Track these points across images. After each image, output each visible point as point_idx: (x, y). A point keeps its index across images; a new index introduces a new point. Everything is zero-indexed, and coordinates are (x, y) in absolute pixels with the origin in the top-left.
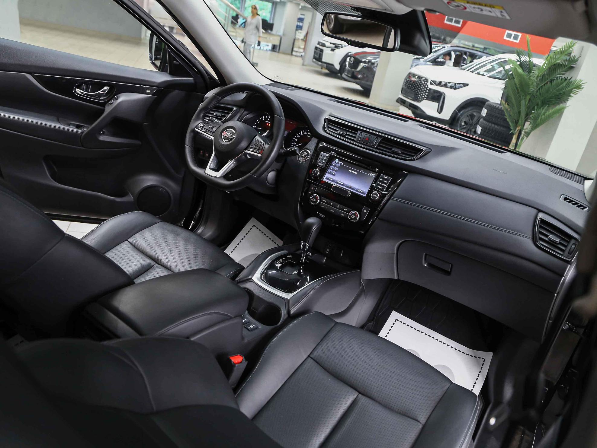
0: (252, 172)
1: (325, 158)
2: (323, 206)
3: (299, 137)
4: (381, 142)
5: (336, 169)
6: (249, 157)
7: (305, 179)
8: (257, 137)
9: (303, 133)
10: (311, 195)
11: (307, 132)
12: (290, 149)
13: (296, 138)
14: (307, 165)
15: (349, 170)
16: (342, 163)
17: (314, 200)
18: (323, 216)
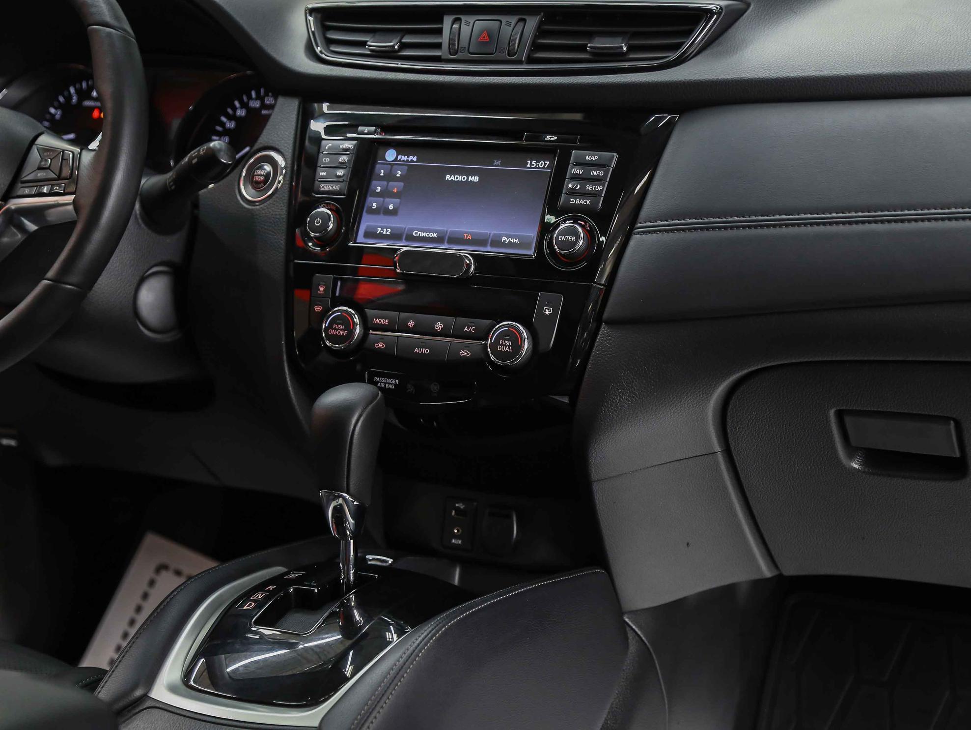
0: (51, 274)
1: (344, 158)
2: (380, 345)
3: (230, 125)
4: (541, 32)
5: (396, 187)
6: (32, 227)
7: (288, 261)
8: (46, 140)
9: (244, 105)
10: (324, 315)
11: (259, 97)
12: (191, 159)
14: (280, 210)
15: (448, 177)
16: (415, 159)
17: (338, 329)
18: (389, 384)
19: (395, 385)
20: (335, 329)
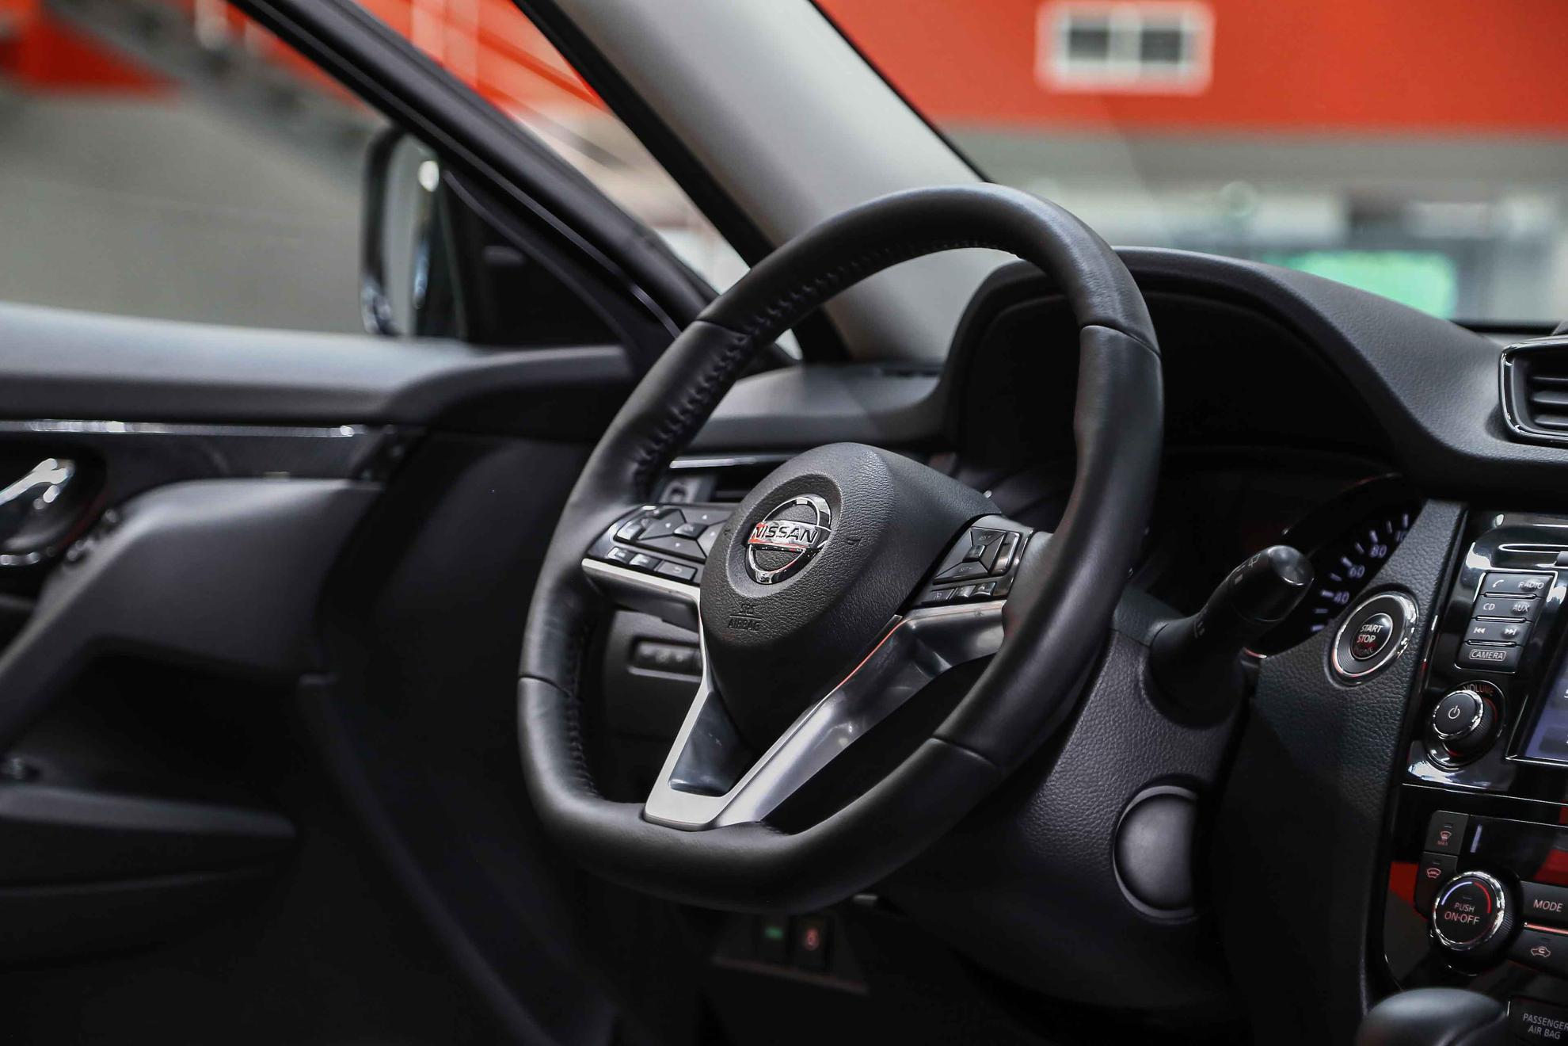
0: (944, 728)
1: (1522, 605)
2: (1541, 950)
3: (1357, 572)
6: (944, 665)
8: (991, 520)
10: (1442, 884)
12: (1234, 576)
13: (1335, 588)
17: (1463, 912)
18: (1551, 1029)
19: (1563, 1033)
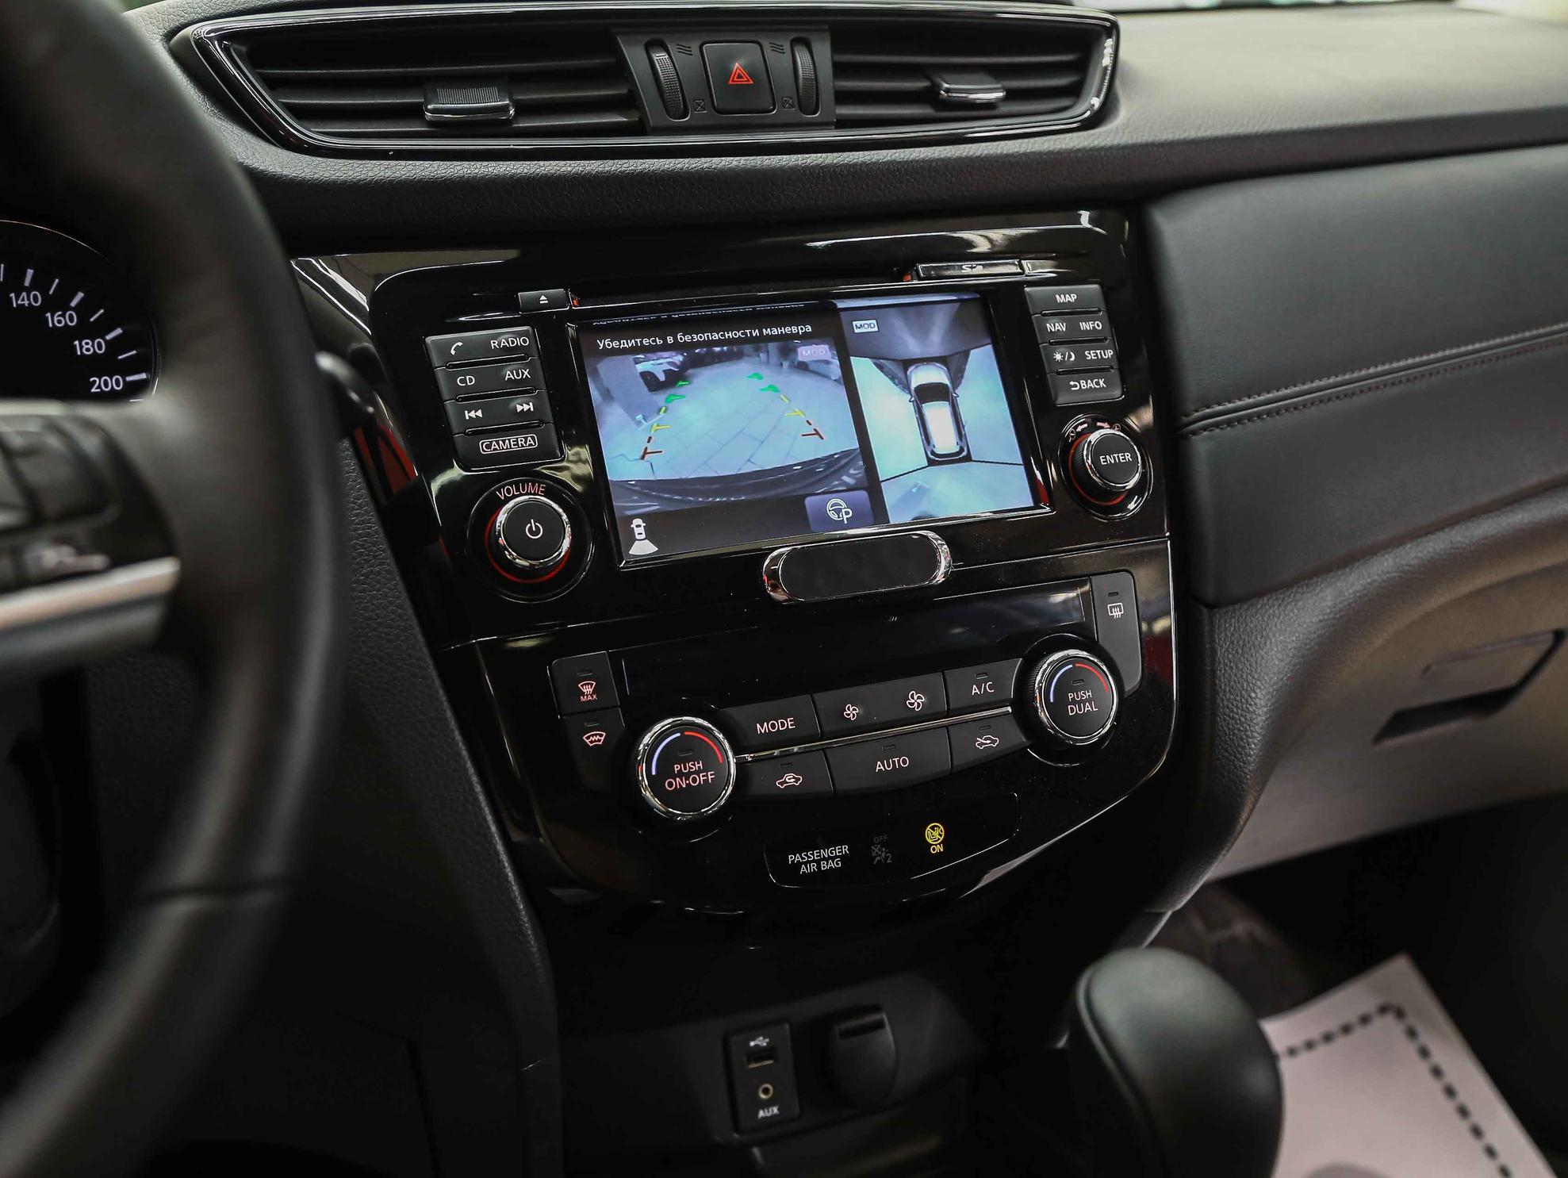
1: (517, 370)
7: (442, 645)
10: (629, 748)
17: (690, 774)
18: (827, 860)
19: (843, 858)
20: (680, 774)
